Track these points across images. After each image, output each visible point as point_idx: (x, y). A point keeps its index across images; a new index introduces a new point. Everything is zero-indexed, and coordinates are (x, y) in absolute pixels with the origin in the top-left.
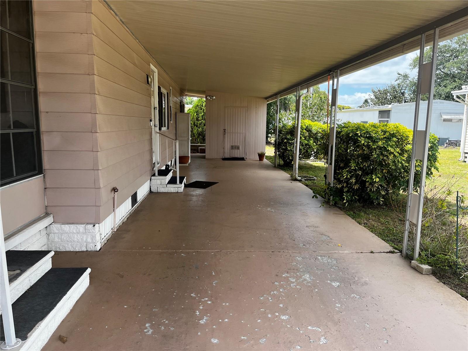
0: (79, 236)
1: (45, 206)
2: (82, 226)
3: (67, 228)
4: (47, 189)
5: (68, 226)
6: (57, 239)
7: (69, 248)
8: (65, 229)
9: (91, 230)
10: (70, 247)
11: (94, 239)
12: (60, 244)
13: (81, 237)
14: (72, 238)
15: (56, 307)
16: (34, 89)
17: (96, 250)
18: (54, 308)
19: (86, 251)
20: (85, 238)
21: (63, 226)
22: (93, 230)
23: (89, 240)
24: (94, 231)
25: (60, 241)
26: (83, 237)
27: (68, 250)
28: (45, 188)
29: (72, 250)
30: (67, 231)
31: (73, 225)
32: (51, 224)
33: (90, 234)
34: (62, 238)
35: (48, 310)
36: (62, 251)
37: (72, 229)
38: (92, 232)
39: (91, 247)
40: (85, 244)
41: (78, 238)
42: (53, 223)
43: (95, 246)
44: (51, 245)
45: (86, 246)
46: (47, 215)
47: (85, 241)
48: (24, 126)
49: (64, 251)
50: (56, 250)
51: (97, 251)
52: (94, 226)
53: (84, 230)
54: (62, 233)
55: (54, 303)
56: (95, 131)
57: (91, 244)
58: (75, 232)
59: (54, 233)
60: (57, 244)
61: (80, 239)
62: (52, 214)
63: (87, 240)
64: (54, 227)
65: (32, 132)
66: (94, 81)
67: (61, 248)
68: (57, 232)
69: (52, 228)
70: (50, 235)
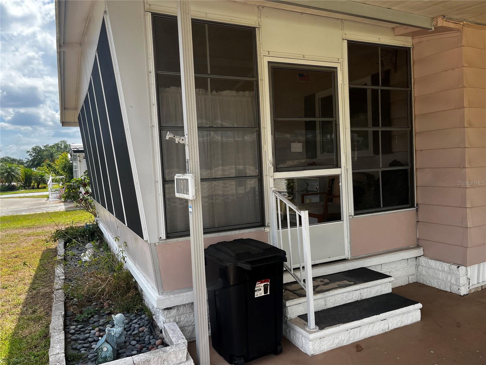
0: (444, 275)
1: (417, 238)
2: (447, 265)
3: (433, 264)
4: (420, 222)
5: (435, 262)
6: (425, 273)
7: (434, 284)
8: (432, 264)
9: (455, 271)
10: (436, 283)
11: (458, 281)
12: (427, 278)
13: (445, 276)
14: (438, 275)
15: (362, 320)
16: (410, 130)
17: (460, 294)
18: (359, 320)
19: (450, 292)
20: (450, 279)
21: (430, 260)
22: (457, 272)
23: (453, 281)
24: (459, 273)
25: (427, 275)
26: (448, 276)
27: (433, 286)
28: (418, 222)
29: (437, 288)
30: (433, 266)
31: (439, 262)
32: (420, 256)
33: (455, 275)
34: (429, 272)
35: (354, 319)
36: (428, 285)
37: (437, 266)
38: (456, 274)
39: (455, 290)
40: (449, 284)
41: (443, 277)
42: (422, 256)
43: (459, 289)
44: (419, 277)
45: (450, 287)
46: (418, 246)
47: (449, 282)
48: (401, 164)
49: (430, 286)
50: (423, 283)
51: (461, 296)
52: (458, 267)
53: (449, 270)
54: (429, 268)
55: (363, 317)
56: (463, 166)
57: (455, 287)
58: (440, 269)
59: (422, 266)
60: (424, 277)
61: (445, 278)
62: (422, 247)
63: (451, 281)
64: (422, 260)
65: (407, 170)
66: (464, 114)
67: (428, 282)
68: (425, 266)
69: (421, 261)
70: (419, 267)
